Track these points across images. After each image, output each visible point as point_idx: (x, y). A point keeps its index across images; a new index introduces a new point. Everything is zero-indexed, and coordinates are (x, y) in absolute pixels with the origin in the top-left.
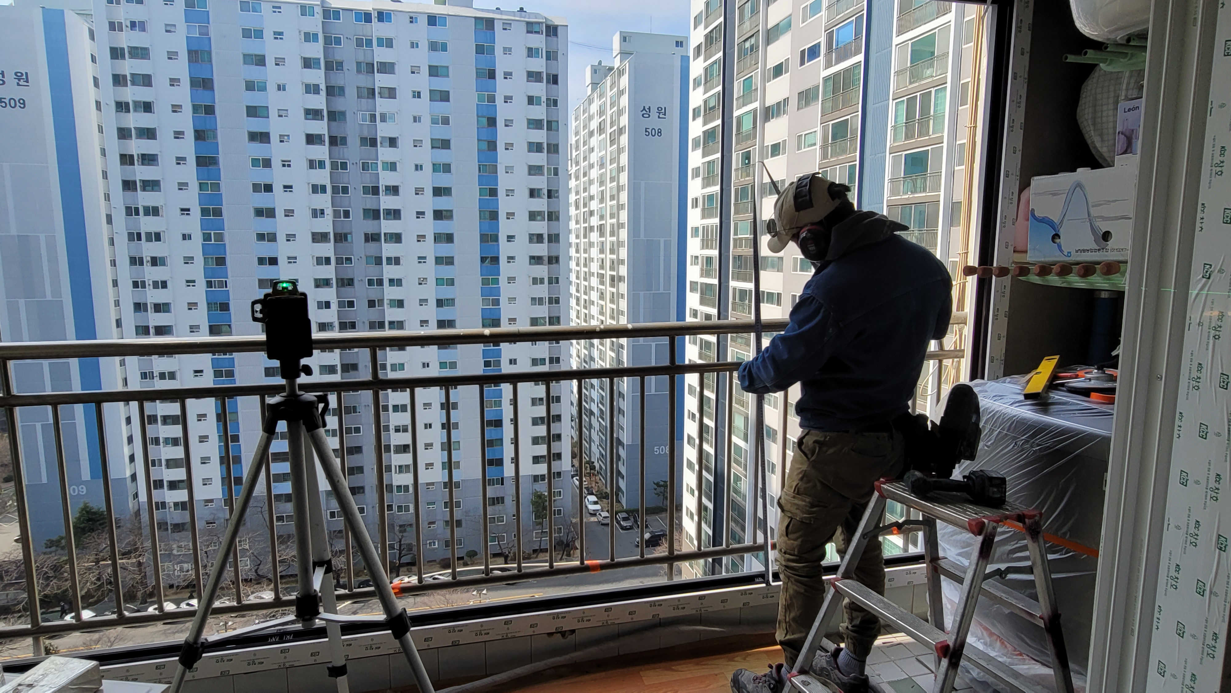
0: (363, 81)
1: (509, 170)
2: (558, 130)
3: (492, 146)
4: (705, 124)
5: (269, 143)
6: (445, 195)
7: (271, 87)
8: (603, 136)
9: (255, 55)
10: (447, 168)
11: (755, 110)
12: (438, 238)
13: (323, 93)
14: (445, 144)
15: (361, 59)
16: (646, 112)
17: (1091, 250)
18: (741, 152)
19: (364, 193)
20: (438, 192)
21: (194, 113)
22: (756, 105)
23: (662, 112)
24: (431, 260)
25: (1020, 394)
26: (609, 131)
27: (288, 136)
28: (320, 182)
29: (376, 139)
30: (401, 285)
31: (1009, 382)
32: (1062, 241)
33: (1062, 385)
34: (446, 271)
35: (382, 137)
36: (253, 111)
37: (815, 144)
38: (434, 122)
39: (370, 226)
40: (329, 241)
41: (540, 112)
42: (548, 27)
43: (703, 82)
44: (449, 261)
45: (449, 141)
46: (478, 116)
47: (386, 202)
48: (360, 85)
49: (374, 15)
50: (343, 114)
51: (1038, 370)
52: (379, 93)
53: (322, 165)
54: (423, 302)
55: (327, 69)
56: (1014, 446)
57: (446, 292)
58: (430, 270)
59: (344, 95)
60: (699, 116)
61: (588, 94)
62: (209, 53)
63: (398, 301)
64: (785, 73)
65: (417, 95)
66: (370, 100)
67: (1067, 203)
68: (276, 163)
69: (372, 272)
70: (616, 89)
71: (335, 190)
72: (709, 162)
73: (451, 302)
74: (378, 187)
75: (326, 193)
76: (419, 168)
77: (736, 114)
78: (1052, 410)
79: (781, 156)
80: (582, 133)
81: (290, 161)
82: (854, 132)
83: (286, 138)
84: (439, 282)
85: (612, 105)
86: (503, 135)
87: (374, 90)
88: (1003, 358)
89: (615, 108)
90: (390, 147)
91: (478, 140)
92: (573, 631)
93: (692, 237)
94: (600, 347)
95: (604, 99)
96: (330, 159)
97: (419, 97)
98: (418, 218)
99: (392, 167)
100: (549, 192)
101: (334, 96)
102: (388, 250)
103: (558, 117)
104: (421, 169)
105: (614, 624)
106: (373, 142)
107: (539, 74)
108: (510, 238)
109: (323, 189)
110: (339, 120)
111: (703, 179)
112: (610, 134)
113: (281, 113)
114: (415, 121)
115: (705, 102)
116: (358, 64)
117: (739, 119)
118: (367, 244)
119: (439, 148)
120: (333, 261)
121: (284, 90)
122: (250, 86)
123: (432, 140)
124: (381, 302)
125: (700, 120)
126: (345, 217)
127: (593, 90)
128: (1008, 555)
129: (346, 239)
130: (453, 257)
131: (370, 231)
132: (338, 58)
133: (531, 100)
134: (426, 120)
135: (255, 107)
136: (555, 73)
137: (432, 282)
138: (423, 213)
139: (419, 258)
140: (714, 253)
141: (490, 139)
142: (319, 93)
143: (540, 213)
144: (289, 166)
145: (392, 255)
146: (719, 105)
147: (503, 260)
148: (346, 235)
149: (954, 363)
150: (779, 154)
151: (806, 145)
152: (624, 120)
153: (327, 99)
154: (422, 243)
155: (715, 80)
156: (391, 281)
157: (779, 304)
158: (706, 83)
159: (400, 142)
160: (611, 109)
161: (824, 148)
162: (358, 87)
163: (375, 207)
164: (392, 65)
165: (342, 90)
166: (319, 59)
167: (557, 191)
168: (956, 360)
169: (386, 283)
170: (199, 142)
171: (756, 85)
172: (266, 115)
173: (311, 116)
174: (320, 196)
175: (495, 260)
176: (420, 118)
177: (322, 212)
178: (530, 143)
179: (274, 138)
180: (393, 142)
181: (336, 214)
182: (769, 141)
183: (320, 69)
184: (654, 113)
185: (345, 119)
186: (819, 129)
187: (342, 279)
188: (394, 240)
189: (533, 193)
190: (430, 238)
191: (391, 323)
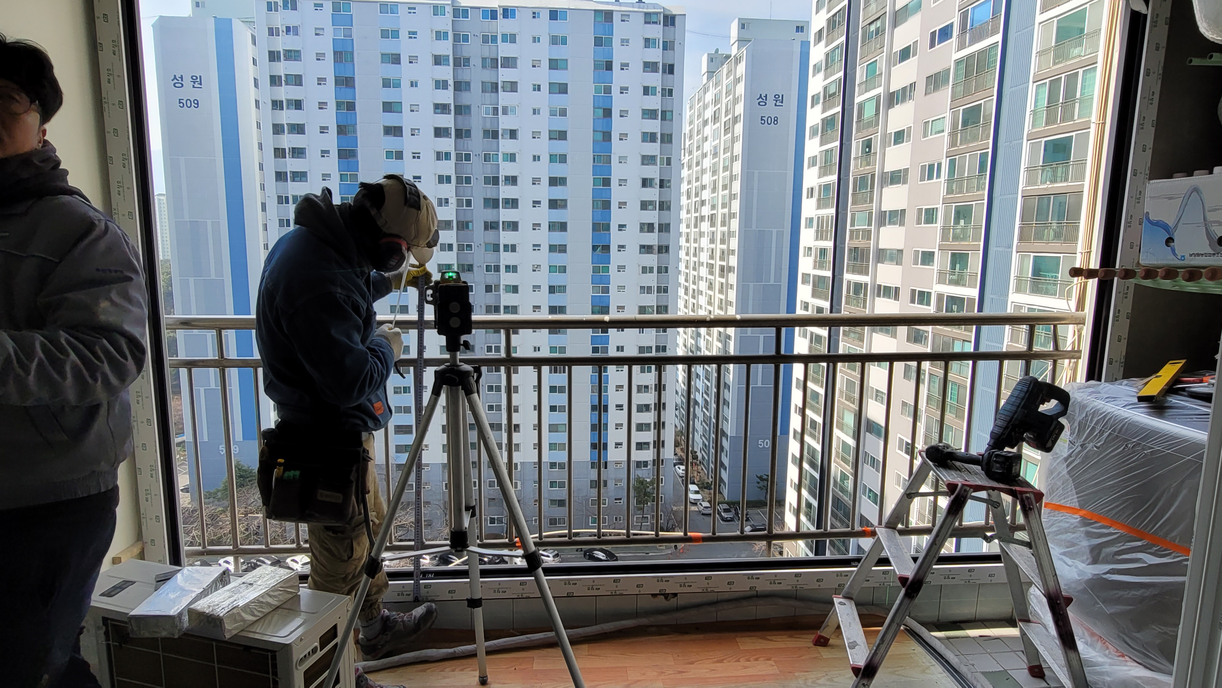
0: (488, 76)
1: (622, 160)
2: (672, 120)
3: (607, 136)
4: (824, 111)
5: (402, 136)
6: (561, 184)
7: (405, 84)
8: (718, 125)
9: (392, 54)
10: (563, 159)
11: (878, 97)
12: (552, 227)
13: (451, 88)
14: (562, 135)
15: (486, 55)
16: (762, 100)
17: (1206, 255)
18: (861, 140)
19: (485, 184)
20: (554, 182)
21: (337, 109)
22: (880, 90)
23: (779, 100)
24: (545, 248)
25: (1134, 396)
26: (724, 119)
27: (419, 129)
28: (445, 173)
29: (498, 131)
30: (516, 272)
31: (1126, 385)
32: (1176, 244)
33: (1183, 389)
34: (559, 259)
35: (504, 130)
36: (388, 107)
37: (943, 131)
38: (553, 113)
39: (489, 215)
40: (452, 229)
41: (654, 102)
42: (666, 17)
43: (823, 68)
44: (562, 249)
45: (566, 132)
46: (594, 108)
47: (505, 192)
48: (484, 80)
49: (500, 12)
50: (468, 107)
51: (1158, 374)
52: (503, 87)
53: (447, 156)
54: (536, 288)
55: (455, 65)
56: (1124, 448)
57: (558, 279)
58: (544, 257)
59: (469, 90)
60: (818, 103)
61: (704, 83)
62: (352, 53)
63: (513, 286)
64: (913, 56)
65: (537, 88)
66: (493, 94)
67: (1183, 207)
68: (407, 155)
69: (490, 258)
70: (732, 77)
71: (459, 180)
72: (827, 151)
73: (562, 289)
74: (498, 177)
75: (450, 183)
76: (536, 158)
77: (858, 100)
78: (1167, 414)
79: (904, 144)
80: (696, 122)
81: (419, 153)
82: (987, 118)
83: (417, 131)
84: (552, 269)
85: (728, 93)
86: (618, 125)
87: (497, 84)
88: (1123, 360)
89: (731, 97)
90: (510, 138)
91: (594, 131)
92: (675, 595)
93: (806, 228)
94: (707, 337)
95: (720, 87)
96: (455, 150)
97: (539, 90)
98: (534, 207)
99: (512, 157)
100: (662, 181)
101: (461, 91)
102: (506, 237)
103: (673, 107)
104: (539, 160)
105: (713, 592)
106: (495, 135)
107: (655, 64)
108: (621, 227)
109: (448, 179)
110: (465, 113)
111: (820, 168)
112: (725, 122)
113: (414, 108)
114: (534, 113)
115: (825, 88)
116: (484, 59)
117: (861, 106)
118: (486, 232)
119: (556, 139)
120: (455, 247)
121: (416, 86)
122: (387, 83)
123: (550, 131)
124: (497, 287)
125: (819, 107)
126: (467, 206)
127: (709, 79)
128: (1113, 556)
129: (467, 227)
130: (566, 245)
131: (490, 219)
132: (466, 54)
133: (646, 91)
134: (545, 112)
135: (391, 103)
136: (671, 62)
137: (545, 268)
138: (539, 202)
139: (534, 246)
140: (829, 244)
141: (605, 130)
142: (447, 89)
143: (651, 203)
144: (419, 157)
145: (510, 242)
146: (839, 92)
147: (614, 249)
148: (467, 223)
149: (1071, 364)
150: (903, 142)
151: (933, 132)
152: (740, 109)
153: (454, 93)
154: (537, 231)
155: (837, 66)
156: (507, 267)
157: (896, 298)
158: (826, 69)
159: (519, 134)
160: (726, 98)
161: (953, 134)
162: (482, 82)
163: (494, 196)
164: (515, 59)
165: (468, 84)
166: (448, 56)
167: (669, 181)
168: (1073, 360)
169: (502, 269)
170: (340, 136)
171: (880, 69)
172: (400, 110)
173: (439, 111)
174: (445, 186)
175: (606, 248)
176: (539, 110)
177: (447, 201)
178: (644, 133)
179: (406, 132)
180: (513, 134)
181: (459, 203)
182: (892, 128)
183: (449, 65)
184: (771, 101)
185: (470, 113)
186: (948, 115)
187: (463, 265)
188: (511, 228)
189: (646, 183)
190: (545, 226)
191: (506, 307)
